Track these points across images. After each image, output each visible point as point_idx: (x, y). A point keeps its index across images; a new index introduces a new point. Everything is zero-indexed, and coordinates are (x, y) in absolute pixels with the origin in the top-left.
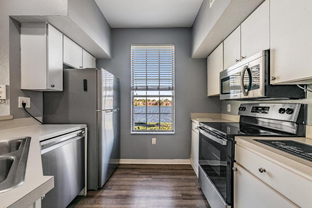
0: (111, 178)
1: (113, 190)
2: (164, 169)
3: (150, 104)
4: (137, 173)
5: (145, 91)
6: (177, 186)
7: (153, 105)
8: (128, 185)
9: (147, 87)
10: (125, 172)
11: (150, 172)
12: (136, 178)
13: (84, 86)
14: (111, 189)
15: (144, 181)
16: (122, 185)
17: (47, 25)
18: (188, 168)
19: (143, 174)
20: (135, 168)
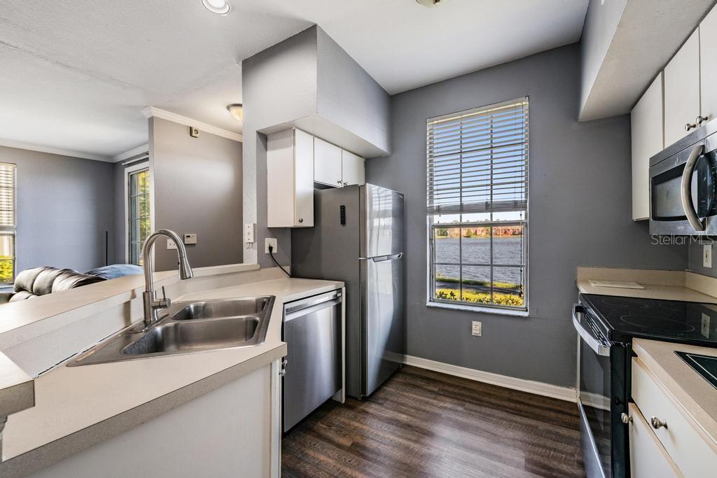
0: (386, 386)
1: (386, 408)
2: (497, 397)
3: (505, 232)
4: (436, 390)
5: (458, 215)
6: (521, 441)
7: (514, 234)
8: (414, 408)
9: (461, 204)
10: (413, 382)
11: (463, 395)
12: (431, 398)
13: (341, 218)
14: (382, 405)
15: (445, 408)
16: (403, 404)
17: (294, 130)
18: (564, 410)
19: (447, 394)
20: (434, 381)
